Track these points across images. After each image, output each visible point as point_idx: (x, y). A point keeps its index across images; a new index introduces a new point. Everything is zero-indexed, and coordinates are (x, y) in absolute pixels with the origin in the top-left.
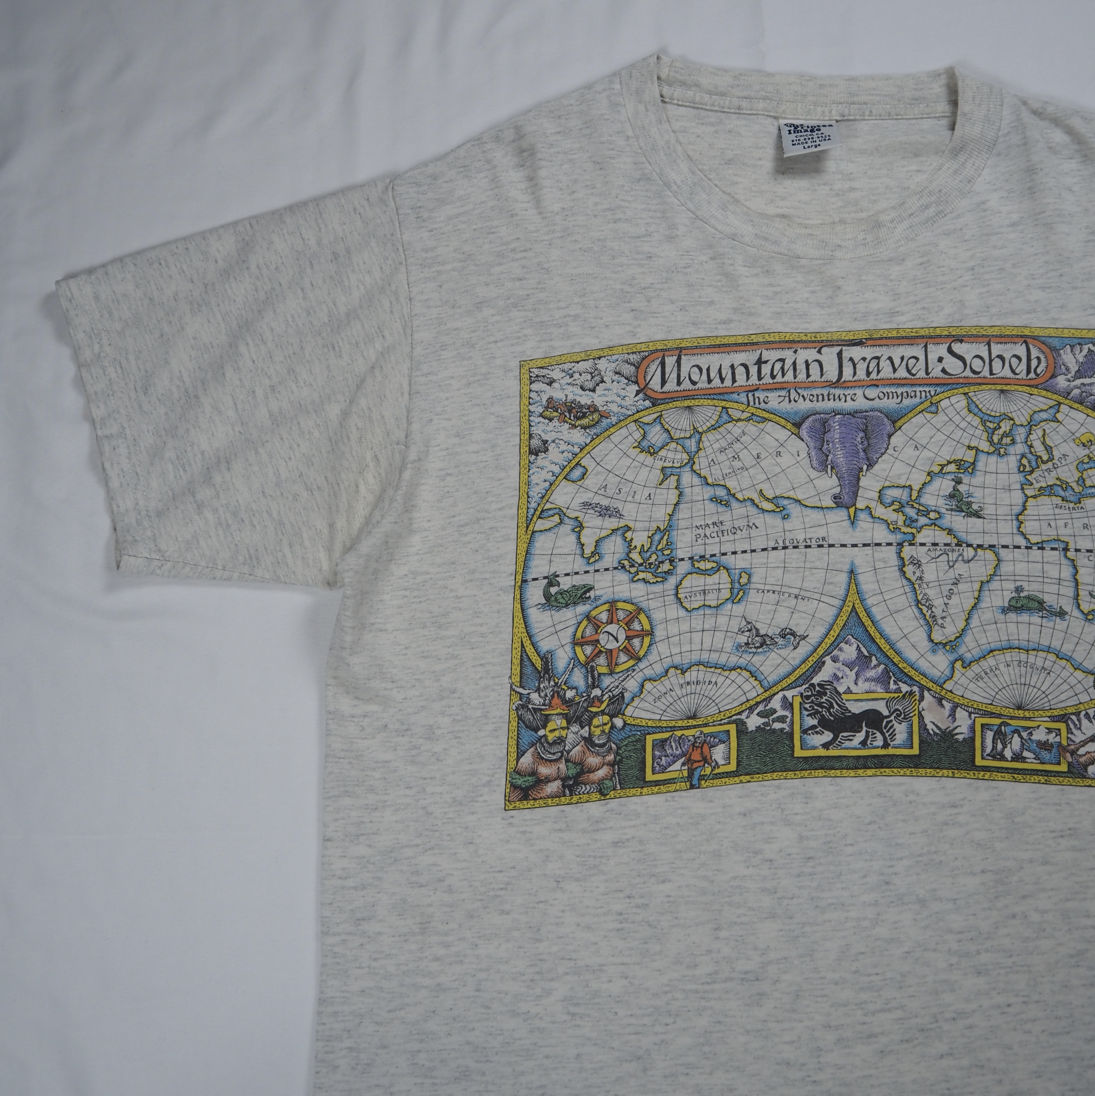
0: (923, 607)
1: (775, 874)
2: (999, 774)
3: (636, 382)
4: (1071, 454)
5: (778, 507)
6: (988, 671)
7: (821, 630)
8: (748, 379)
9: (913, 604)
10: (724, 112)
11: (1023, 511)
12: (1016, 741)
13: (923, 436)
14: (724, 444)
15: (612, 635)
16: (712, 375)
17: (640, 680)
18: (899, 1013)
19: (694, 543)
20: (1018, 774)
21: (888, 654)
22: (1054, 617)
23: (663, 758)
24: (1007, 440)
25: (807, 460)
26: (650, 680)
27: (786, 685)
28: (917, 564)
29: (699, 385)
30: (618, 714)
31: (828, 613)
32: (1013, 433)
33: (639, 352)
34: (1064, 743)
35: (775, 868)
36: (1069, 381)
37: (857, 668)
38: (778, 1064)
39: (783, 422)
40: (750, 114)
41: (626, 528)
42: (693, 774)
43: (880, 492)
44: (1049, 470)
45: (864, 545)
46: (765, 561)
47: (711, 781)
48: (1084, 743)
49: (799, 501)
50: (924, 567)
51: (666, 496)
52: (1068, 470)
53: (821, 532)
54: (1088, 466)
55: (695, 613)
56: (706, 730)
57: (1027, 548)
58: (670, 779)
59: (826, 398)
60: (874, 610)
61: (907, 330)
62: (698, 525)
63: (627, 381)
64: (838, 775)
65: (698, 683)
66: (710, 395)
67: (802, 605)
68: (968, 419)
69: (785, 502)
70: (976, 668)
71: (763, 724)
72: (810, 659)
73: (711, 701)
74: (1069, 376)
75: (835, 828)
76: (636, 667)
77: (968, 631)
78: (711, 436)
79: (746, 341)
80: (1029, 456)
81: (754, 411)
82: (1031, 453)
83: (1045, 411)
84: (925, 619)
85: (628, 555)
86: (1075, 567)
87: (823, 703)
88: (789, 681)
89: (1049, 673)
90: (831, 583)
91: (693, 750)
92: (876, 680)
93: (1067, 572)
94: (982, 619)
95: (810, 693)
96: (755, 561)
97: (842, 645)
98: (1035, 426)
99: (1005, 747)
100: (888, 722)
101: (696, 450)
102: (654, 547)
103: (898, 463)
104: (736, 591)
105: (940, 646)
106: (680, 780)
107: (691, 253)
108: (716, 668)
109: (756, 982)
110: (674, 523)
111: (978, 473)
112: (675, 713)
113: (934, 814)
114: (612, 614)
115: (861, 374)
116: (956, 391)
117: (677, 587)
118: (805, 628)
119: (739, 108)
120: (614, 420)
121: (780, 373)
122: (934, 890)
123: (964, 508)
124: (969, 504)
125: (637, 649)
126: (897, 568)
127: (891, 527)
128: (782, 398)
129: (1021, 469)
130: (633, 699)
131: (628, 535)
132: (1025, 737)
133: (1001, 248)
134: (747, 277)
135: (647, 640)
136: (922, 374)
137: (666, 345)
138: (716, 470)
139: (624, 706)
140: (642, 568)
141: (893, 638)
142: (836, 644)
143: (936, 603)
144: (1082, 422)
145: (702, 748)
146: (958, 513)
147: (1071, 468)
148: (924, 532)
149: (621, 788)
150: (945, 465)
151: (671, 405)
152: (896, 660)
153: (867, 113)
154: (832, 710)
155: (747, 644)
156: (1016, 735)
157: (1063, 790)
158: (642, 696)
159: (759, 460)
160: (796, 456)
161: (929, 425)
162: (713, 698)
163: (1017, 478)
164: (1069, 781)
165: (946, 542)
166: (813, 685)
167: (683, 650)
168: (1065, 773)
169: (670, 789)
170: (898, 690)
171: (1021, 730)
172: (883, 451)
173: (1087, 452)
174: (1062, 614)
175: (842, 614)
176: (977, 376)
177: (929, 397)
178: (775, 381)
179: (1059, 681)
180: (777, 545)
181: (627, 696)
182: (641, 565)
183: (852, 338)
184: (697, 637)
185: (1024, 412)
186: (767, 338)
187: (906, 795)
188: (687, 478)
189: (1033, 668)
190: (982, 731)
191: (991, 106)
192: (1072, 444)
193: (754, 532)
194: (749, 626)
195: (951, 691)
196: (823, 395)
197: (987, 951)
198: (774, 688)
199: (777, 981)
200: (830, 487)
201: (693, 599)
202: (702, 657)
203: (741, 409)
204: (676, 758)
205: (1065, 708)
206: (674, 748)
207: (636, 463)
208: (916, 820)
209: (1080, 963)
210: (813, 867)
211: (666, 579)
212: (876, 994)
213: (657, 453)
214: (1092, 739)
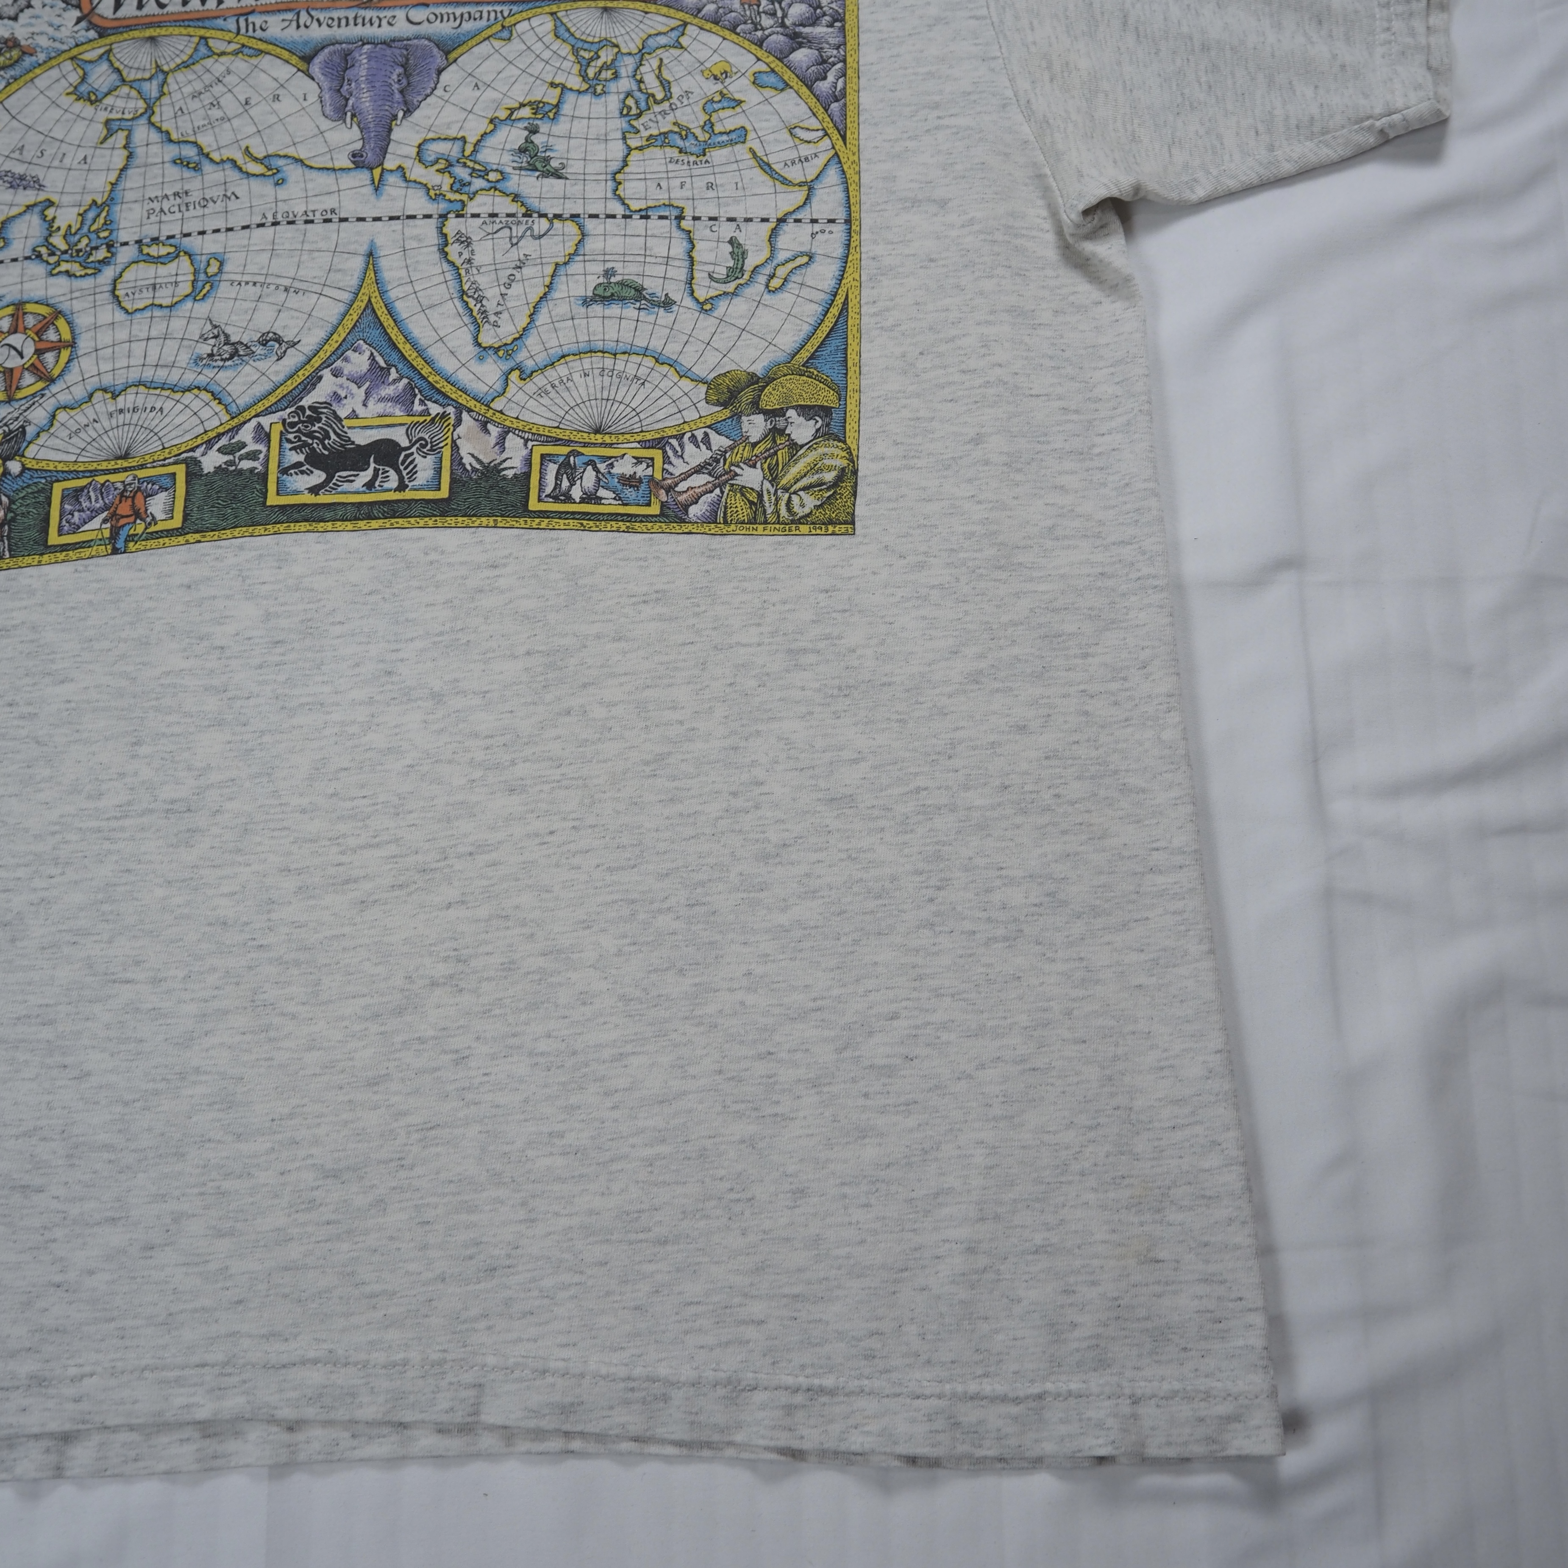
0: (470, 300)
1: (227, 666)
2: (562, 521)
3: (78, 7)
4: (697, 91)
5: (269, 170)
6: (557, 383)
7: (322, 334)
9: (455, 295)
11: (623, 167)
12: (590, 476)
13: (486, 71)
14: (198, 86)
15: (15, 349)
17: (50, 409)
18: (393, 849)
19: (145, 221)
20: (589, 520)
21: (415, 364)
22: (656, 309)
23: (76, 514)
24: (608, 74)
25: (318, 106)
26: (65, 408)
27: (263, 408)
28: (465, 241)
29: (169, 9)
30: (15, 455)
31: (330, 310)
32: (617, 64)
34: (658, 476)
35: (229, 658)
37: (368, 384)
38: (210, 924)
39: (286, 55)
41: (47, 203)
42: (118, 534)
43: (419, 146)
44: (664, 113)
45: (391, 218)
46: (246, 242)
47: (144, 543)
48: (687, 476)
49: (301, 161)
50: (475, 246)
51: (108, 159)
52: (690, 111)
53: (330, 202)
54: (720, 105)
55: (138, 315)
56: (141, 474)
57: (625, 217)
58: (84, 542)
59: (351, 22)
60: (399, 306)
62: (153, 196)
63: (64, 5)
64: (329, 529)
65: (135, 410)
66: (183, 21)
67: (294, 301)
68: (555, 47)
69: (281, 162)
70: (539, 380)
71: (225, 463)
72: (300, 373)
73: (152, 434)
75: (320, 600)
76: (46, 392)
77: (532, 331)
78: (180, 76)
80: (638, 94)
81: (244, 40)
82: (640, 90)
83: (664, 34)
84: (471, 315)
85: (46, 240)
87: (315, 432)
88: (267, 403)
89: (643, 384)
91: (120, 502)
92: (395, 399)
93: (679, 248)
94: (553, 313)
95: (296, 419)
96: (230, 243)
97: (349, 353)
98: (649, 54)
99: (572, 485)
100: (407, 456)
101: (158, 95)
102: (86, 228)
103: (449, 108)
104: (200, 284)
105: (491, 352)
106: (98, 542)
108: (163, 389)
109: (186, 815)
110: (118, 195)
111: (562, 118)
112: (98, 452)
113: (464, 578)
114: (17, 320)
116: (539, 10)
117: (115, 281)
118: (296, 331)
120: (42, 57)
122: (456, 680)
123: (539, 165)
124: (547, 160)
125: (50, 366)
126: (435, 249)
127: (432, 193)
128: (287, 23)
129: (625, 112)
130: (38, 435)
131: (50, 212)
132: (602, 471)
135: (65, 354)
138: (185, 121)
139: (25, 444)
140: (66, 257)
141: (423, 342)
142: (339, 352)
143: (489, 294)
144: (715, 47)
145: (133, 498)
146: (529, 173)
147: (695, 109)
148: (479, 199)
149: (11, 556)
150: (515, 109)
151: (125, 36)
152: (425, 371)
154: (326, 442)
155: (211, 355)
156: (590, 467)
157: (651, 539)
158: (52, 431)
159: (247, 107)
160: (301, 100)
161: (497, 56)
162: (156, 431)
163: (619, 124)
164: (660, 527)
165: (509, 211)
166: (302, 408)
167: (117, 366)
168: (656, 516)
169: (82, 555)
170: (426, 412)
171: (597, 461)
172: (429, 91)
173: (719, 87)
174: (667, 304)
175: (351, 312)
177: (501, 18)
179: (657, 393)
180: (264, 221)
181: (30, 431)
182: (65, 252)
184: (138, 348)
185: (634, 36)
187: (426, 554)
188: (141, 133)
189: (620, 377)
190: (542, 464)
192: (699, 78)
193: (232, 204)
194: (216, 332)
195: (501, 412)
196: (347, 19)
197: (526, 760)
198: (245, 414)
199: (218, 811)
200: (347, 141)
201: (137, 296)
202: (144, 375)
203: (227, 38)
204: (95, 513)
205: (663, 429)
206: (93, 499)
207: (68, 116)
208: (437, 587)
209: (658, 772)
210: (283, 655)
211: (100, 271)
212: (360, 824)
213: (100, 101)
214: (698, 470)
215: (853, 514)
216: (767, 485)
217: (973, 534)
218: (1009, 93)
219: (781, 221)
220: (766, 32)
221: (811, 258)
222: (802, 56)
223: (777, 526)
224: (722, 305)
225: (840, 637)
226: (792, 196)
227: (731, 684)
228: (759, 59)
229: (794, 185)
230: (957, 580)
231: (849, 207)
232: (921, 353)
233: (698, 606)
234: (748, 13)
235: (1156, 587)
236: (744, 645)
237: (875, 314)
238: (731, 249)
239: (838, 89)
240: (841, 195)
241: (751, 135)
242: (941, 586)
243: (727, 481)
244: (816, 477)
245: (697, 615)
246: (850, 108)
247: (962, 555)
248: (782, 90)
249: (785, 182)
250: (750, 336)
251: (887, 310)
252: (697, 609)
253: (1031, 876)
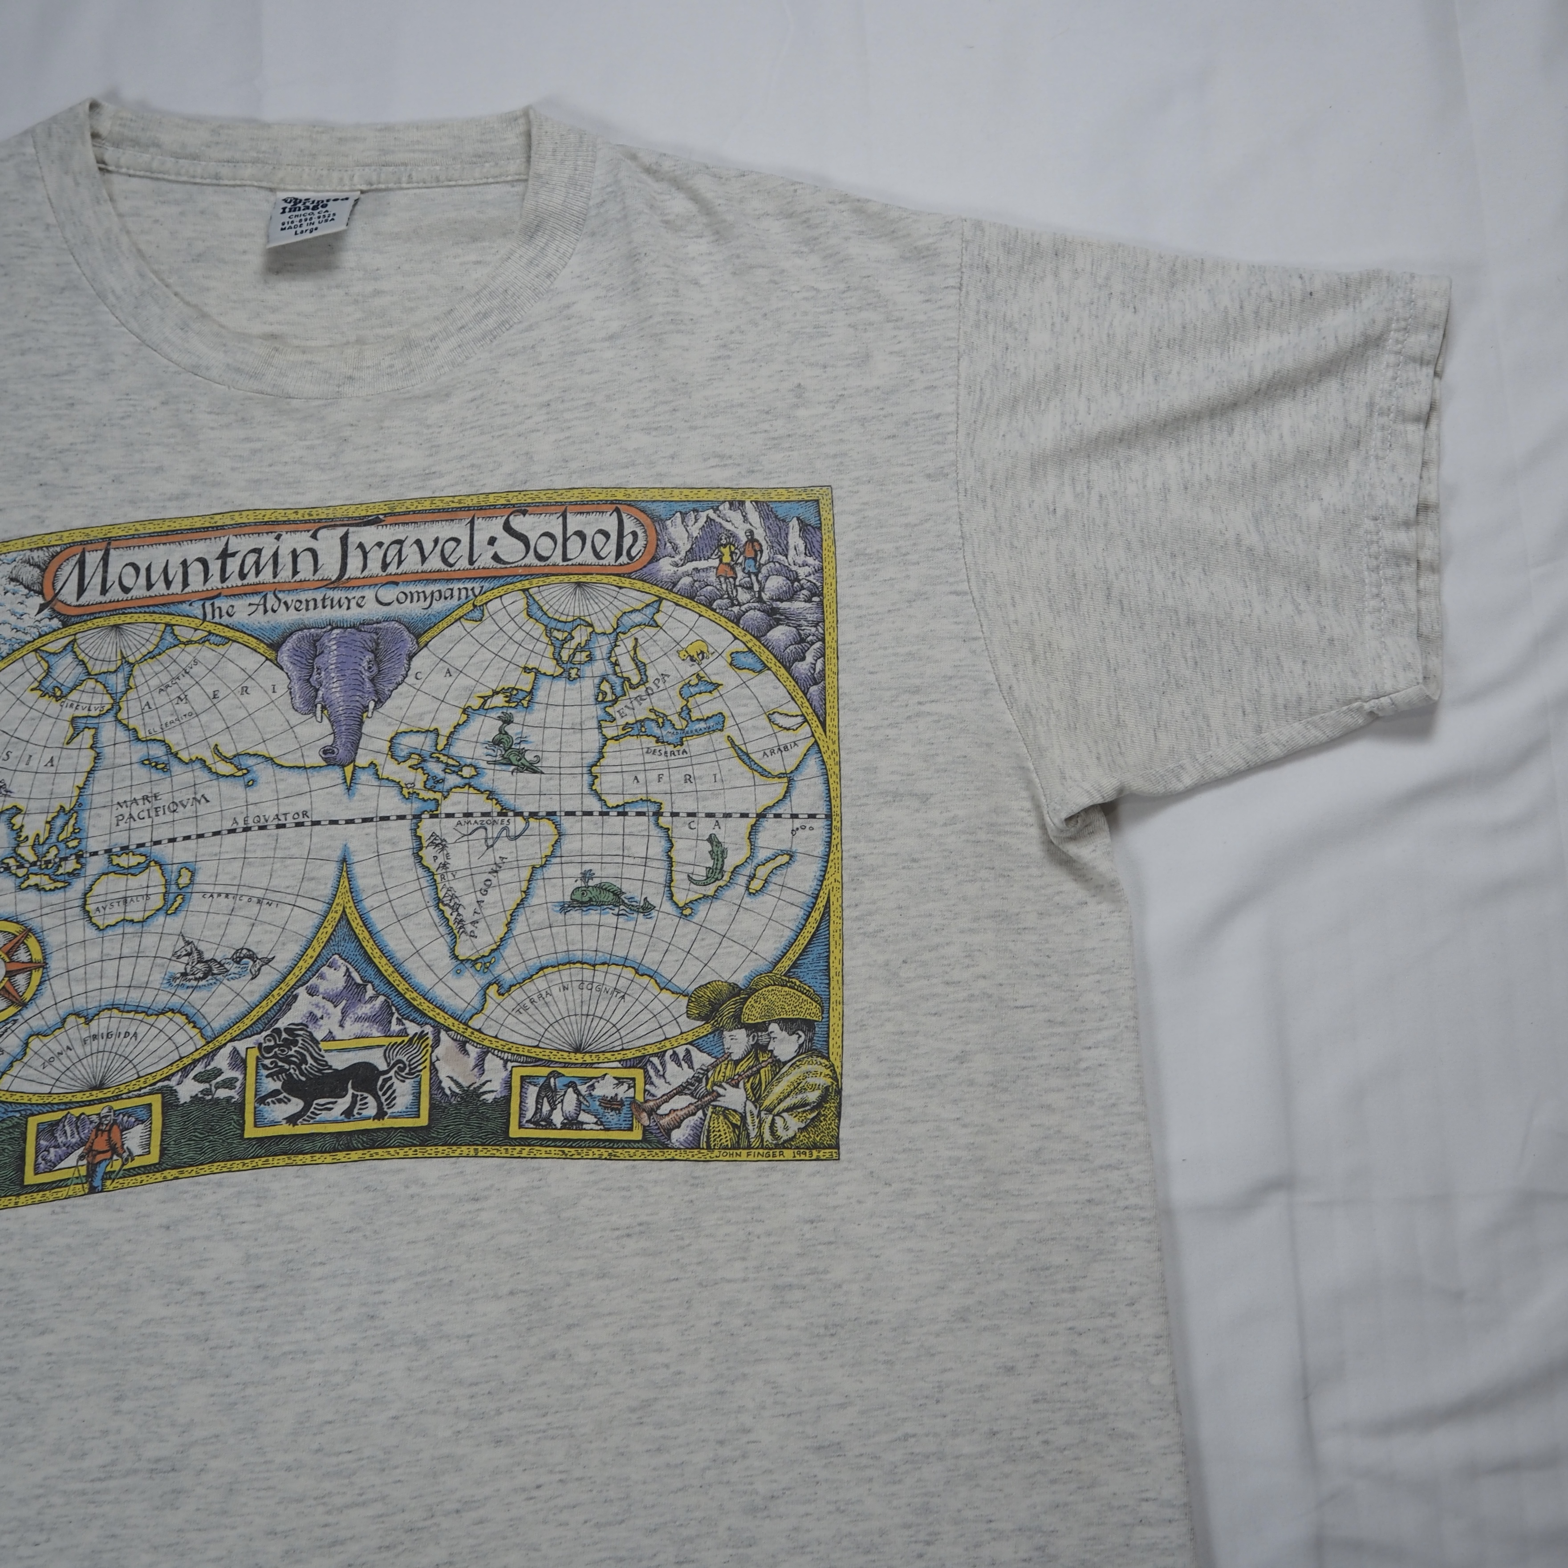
0: (446, 909)
1: (208, 1313)
2: (543, 1149)
3: (41, 593)
4: (673, 674)
5: (239, 770)
6: (535, 997)
7: (294, 949)
8: (206, 580)
9: (431, 903)
10: (195, 184)
11: (599, 759)
12: (571, 1098)
13: (458, 656)
14: (165, 678)
16: (154, 577)
17: (23, 1036)
18: (378, 1508)
19: (114, 828)
20: (571, 1147)
21: (391, 979)
22: (635, 915)
23: (52, 1150)
24: (582, 657)
25: (287, 697)
26: (38, 1034)
27: (238, 1032)
28: (440, 844)
29: (133, 593)
31: (305, 923)
32: (591, 645)
33: (47, 547)
34: (640, 1098)
35: (210, 1304)
36: (677, 565)
37: (344, 1002)
39: (253, 642)
40: (234, 186)
41: (14, 811)
42: (94, 1171)
43: (391, 741)
44: (639, 698)
45: (365, 820)
46: (217, 850)
47: (121, 1181)
48: (668, 1097)
49: (272, 759)
50: (450, 849)
51: (75, 761)
52: (667, 696)
53: (301, 804)
54: (697, 689)
55: (110, 932)
56: (117, 1105)
57: (602, 814)
58: (61, 1181)
59: (320, 604)
60: (374, 916)
61: (447, 499)
62: (121, 800)
63: (26, 591)
64: (308, 1162)
65: (109, 1035)
66: (148, 606)
67: (267, 913)
68: (527, 628)
69: (251, 762)
70: (518, 995)
71: (202, 1092)
72: (275, 993)
73: (127, 1062)
74: (677, 559)
75: (301, 1239)
76: (18, 1017)
77: (509, 941)
78: (147, 668)
79: (207, 525)
80: (613, 678)
81: (211, 627)
82: (615, 674)
83: (639, 610)
84: (448, 925)
85: (15, 851)
86: (669, 840)
87: (292, 1056)
88: (242, 1026)
89: (623, 997)
90: (312, 879)
91: (96, 1136)
92: (372, 1019)
93: (657, 847)
94: (530, 921)
95: (272, 1043)
96: (201, 851)
97: (325, 969)
98: (624, 633)
99: (553, 1109)
100: (386, 1081)
101: (124, 689)
102: (54, 837)
103: (421, 697)
104: (172, 896)
105: (468, 965)
106: (75, 1181)
107: (132, 397)
108: (136, 1012)
109: (171, 1474)
110: (86, 799)
111: (536, 706)
112: (73, 1083)
113: (446, 1212)
115: (374, 566)
116: (511, 587)
117: (86, 894)
118: (270, 946)
119: (217, 177)
120: (5, 649)
121: (253, 571)
122: (440, 1324)
123: (513, 759)
124: (522, 753)
125: (22, 989)
126: (410, 852)
127: (405, 791)
128: (254, 608)
129: (600, 699)
130: (11, 1064)
131: (18, 820)
132: (583, 1093)
133: (591, 373)
134: (212, 429)
135: (37, 976)
136: (464, 563)
137: (88, 535)
138: (152, 718)
140: (35, 869)
141: (400, 955)
142: (315, 968)
143: (465, 901)
144: (691, 625)
145: (109, 1131)
146: (504, 767)
147: (672, 693)
148: (453, 797)
150: (489, 697)
151: (89, 624)
152: (402, 987)
153: (404, 179)
154: (303, 1067)
155: (184, 974)
156: (571, 1090)
157: (634, 1167)
158: (25, 1060)
159: (215, 701)
160: (270, 692)
161: (469, 638)
162: (130, 1058)
163: (594, 711)
164: (643, 1154)
165: (484, 810)
166: (278, 1031)
167: (90, 988)
168: (638, 1142)
169: (60, 1194)
170: (403, 1033)
171: (578, 1083)
172: (400, 679)
173: (696, 668)
174: (646, 909)
175: (326, 924)
176: (543, 564)
177: (472, 596)
178: (245, 582)
179: (638, 1007)
180: (235, 826)
181: (4, 1060)
182: (34, 864)
183: (364, 513)
184: (110, 967)
185: (608, 614)
186: (238, 519)
187: (407, 1187)
188: (109, 731)
189: (600, 990)
190: (522, 1087)
191: (580, 163)
192: (675, 659)
193: (203, 808)
195: (479, 1031)
196: (315, 600)
197: (512, 1409)
198: (220, 1039)
199: (202, 1470)
200: (318, 736)
201: (108, 911)
202: (117, 997)
203: (193, 625)
204: (71, 1149)
205: (643, 1047)
206: (69, 1133)
207: (33, 713)
208: (418, 1223)
209: (644, 1420)
210: (264, 1300)
211: (70, 884)
212: (346, 1481)
213: (65, 696)
214: (680, 1091)
215: (838, 1137)
216: (750, 1106)
217: (959, 1159)
218: (991, 678)
219: (761, 816)
220: (743, 608)
221: (791, 856)
222: (780, 634)
223: (761, 1151)
224: (702, 909)
225: (826, 1272)
226: (771, 789)
227: (717, 1324)
228: (736, 638)
229: (774, 777)
230: (944, 1209)
231: (830, 801)
232: (905, 962)
233: (683, 1239)
234: (724, 586)
235: (1143, 1219)
236: (729, 1281)
237: (857, 919)
238: (710, 848)
239: (817, 670)
240: (822, 788)
241: (729, 722)
242: (927, 1216)
243: (709, 1103)
244: (800, 1096)
245: (681, 1248)
246: (829, 691)
247: (948, 1182)
248: (760, 672)
249: (764, 773)
250: (731, 943)
251: (870, 914)
252: (681, 1243)
253: (1020, 1530)
